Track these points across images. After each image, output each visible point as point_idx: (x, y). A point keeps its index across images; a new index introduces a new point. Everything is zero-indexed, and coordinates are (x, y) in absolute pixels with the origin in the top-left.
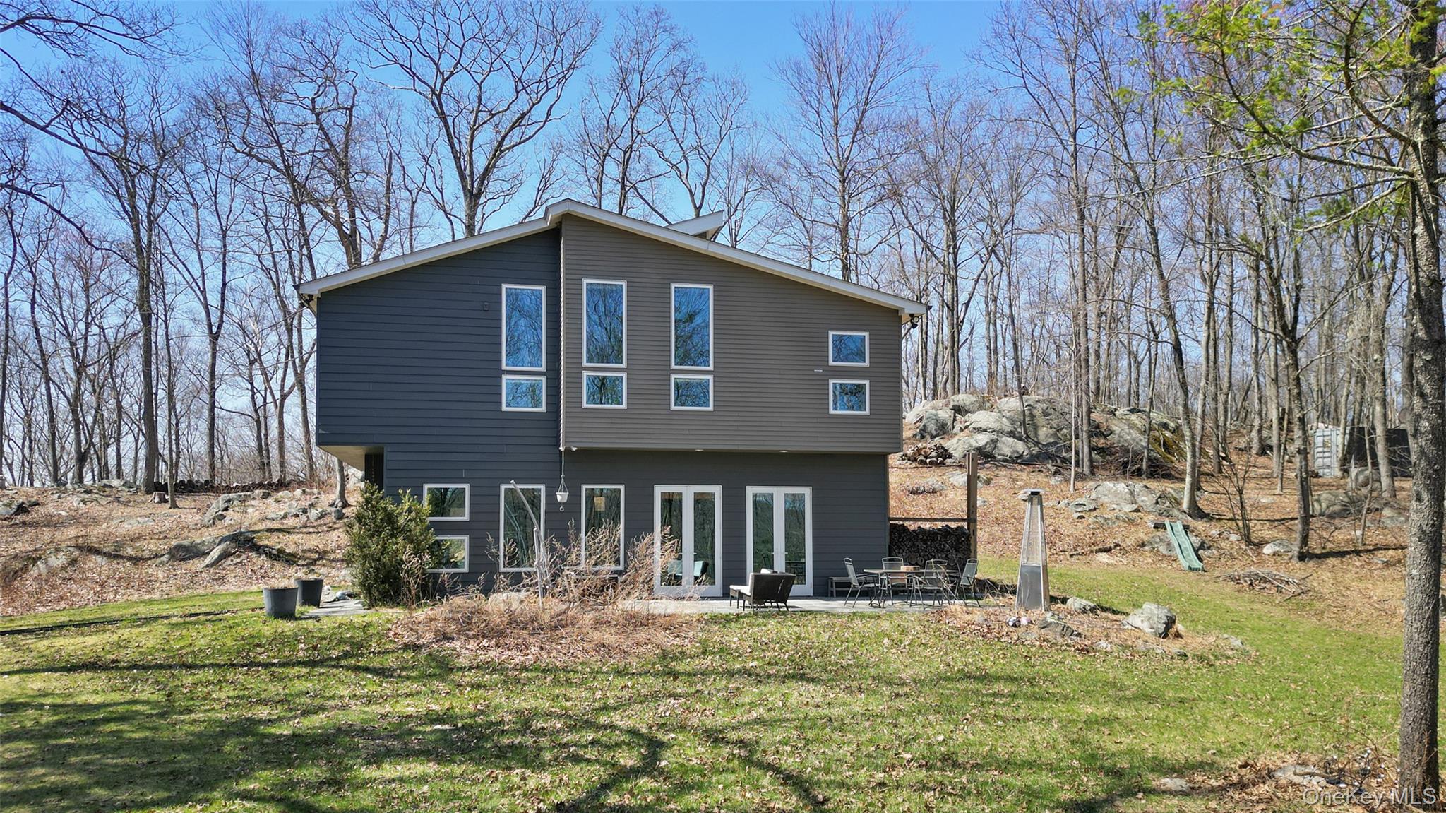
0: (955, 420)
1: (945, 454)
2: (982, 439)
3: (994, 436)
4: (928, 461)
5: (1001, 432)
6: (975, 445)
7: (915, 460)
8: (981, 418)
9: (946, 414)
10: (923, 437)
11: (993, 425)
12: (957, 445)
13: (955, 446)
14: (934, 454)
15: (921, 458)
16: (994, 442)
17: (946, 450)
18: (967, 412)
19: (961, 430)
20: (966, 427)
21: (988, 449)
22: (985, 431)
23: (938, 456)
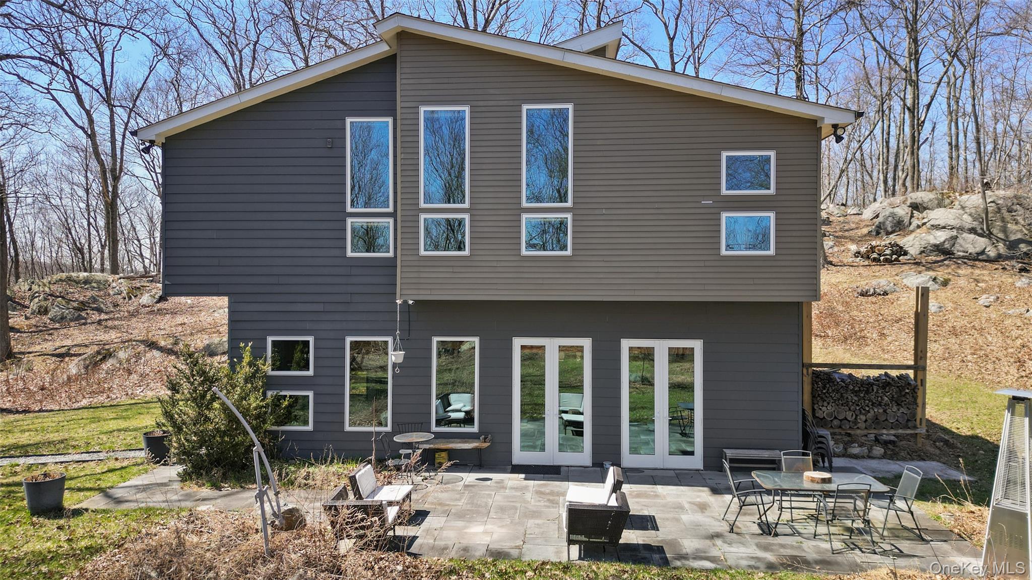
0: (912, 216)
1: (900, 251)
2: (941, 237)
3: (955, 233)
4: (882, 258)
5: (961, 229)
6: (933, 241)
7: (868, 258)
8: (938, 216)
9: (903, 211)
10: (878, 233)
11: (952, 222)
12: (912, 243)
13: (911, 243)
14: (888, 252)
15: (875, 255)
16: (955, 238)
17: (901, 248)
18: (925, 209)
19: (919, 227)
20: (924, 224)
21: (947, 246)
22: (944, 227)
23: (893, 253)
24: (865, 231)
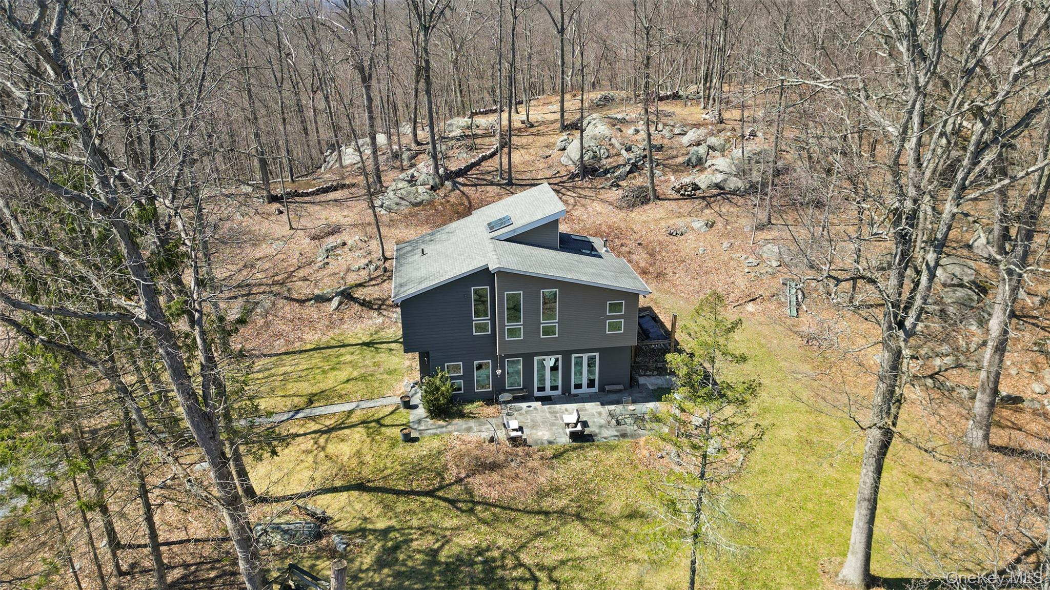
0: (708, 154)
1: (696, 187)
2: (719, 178)
3: (726, 176)
4: (686, 193)
5: (730, 174)
6: (715, 181)
7: (679, 192)
8: (721, 162)
9: (702, 150)
10: (688, 165)
11: (726, 168)
12: (704, 180)
14: (690, 189)
15: (682, 192)
16: (725, 180)
18: (716, 150)
19: (710, 166)
20: (712, 164)
21: (722, 184)
22: (721, 172)
23: (693, 189)
24: (680, 160)
